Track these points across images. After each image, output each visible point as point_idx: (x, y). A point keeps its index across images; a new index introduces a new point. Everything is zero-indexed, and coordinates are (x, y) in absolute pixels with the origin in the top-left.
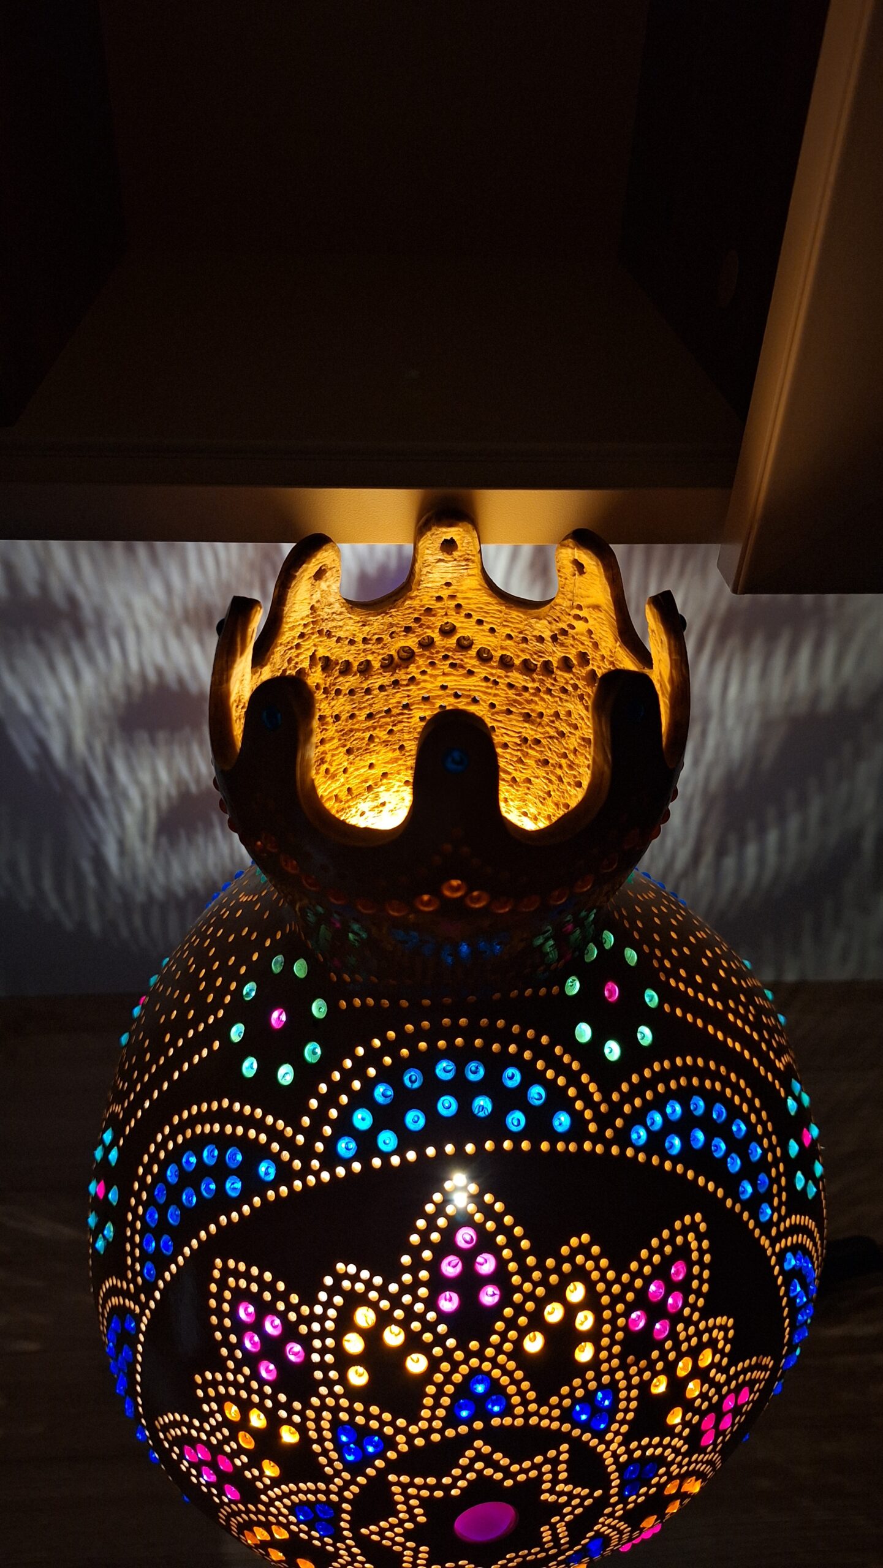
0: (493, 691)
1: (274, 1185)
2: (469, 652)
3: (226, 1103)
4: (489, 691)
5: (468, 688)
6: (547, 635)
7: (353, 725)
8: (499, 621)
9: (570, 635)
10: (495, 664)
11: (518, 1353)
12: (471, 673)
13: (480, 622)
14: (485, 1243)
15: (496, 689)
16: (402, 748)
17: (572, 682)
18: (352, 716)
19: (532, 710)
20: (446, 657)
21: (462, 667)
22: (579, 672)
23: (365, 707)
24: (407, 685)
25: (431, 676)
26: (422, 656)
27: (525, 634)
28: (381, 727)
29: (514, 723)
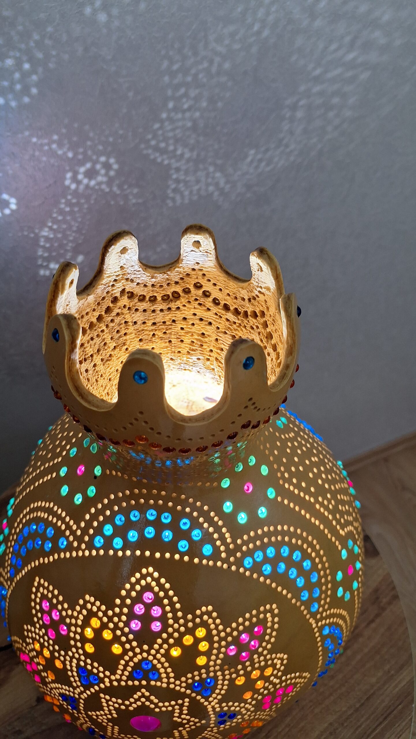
0: (219, 321)
1: (65, 551)
2: (209, 299)
3: (52, 505)
4: (217, 320)
5: (207, 317)
6: (246, 298)
7: (144, 327)
8: (224, 286)
9: (257, 300)
10: (220, 307)
11: (167, 655)
12: (209, 309)
13: (215, 285)
14: (158, 601)
15: (220, 320)
16: (170, 341)
17: (256, 324)
18: (144, 323)
19: (236, 334)
20: (196, 300)
21: (204, 306)
22: (260, 320)
23: (151, 319)
24: (175, 311)
25: (188, 308)
26: (184, 297)
27: (236, 295)
28: (159, 330)
29: (227, 339)
